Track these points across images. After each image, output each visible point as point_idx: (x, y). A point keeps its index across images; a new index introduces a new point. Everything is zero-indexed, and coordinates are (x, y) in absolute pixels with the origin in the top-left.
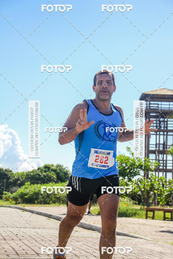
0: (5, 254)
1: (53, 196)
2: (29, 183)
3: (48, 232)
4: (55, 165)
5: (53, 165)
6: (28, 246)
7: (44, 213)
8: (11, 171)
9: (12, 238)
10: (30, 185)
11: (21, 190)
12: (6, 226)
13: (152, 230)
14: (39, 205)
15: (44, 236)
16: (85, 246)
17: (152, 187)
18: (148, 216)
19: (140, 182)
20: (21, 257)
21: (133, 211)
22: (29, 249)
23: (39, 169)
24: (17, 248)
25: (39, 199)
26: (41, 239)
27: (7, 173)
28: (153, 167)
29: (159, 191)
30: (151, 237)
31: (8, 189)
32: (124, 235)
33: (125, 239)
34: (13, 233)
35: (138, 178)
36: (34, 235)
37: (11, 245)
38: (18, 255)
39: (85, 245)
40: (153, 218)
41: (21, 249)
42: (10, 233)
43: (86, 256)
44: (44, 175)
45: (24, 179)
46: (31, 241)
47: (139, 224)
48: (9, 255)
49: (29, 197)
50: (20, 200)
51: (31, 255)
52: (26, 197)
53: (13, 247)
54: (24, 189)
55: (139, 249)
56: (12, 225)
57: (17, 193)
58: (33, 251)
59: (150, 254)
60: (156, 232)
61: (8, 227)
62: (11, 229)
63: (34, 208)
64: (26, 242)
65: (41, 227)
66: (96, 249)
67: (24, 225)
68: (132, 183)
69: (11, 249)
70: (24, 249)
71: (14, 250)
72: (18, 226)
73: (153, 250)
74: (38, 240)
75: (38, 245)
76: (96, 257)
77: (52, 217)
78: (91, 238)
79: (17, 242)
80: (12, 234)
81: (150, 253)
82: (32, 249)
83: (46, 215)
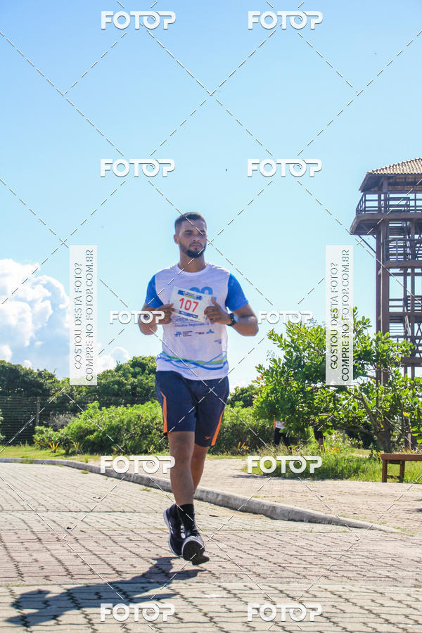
0: (41, 575)
1: (155, 434)
2: (96, 404)
3: (143, 520)
6: (94, 554)
7: (134, 476)
8: (51, 376)
9: (56, 536)
10: (100, 408)
11: (76, 422)
12: (43, 508)
13: (398, 508)
15: (134, 530)
16: (234, 551)
17: (397, 405)
18: (389, 474)
19: (367, 392)
20: (80, 581)
21: (351, 464)
22: (99, 561)
23: (119, 368)
24: (68, 559)
25: (122, 442)
26: (128, 538)
27: (42, 381)
28: (397, 355)
29: (415, 412)
30: (396, 525)
31: (45, 419)
32: (330, 522)
33: (331, 532)
34: (59, 525)
35: (361, 383)
36: (109, 528)
37: (54, 553)
38: (72, 576)
39: (233, 548)
40: (401, 479)
41: (78, 561)
42: (53, 524)
43: (236, 575)
44: (132, 384)
45: (84, 394)
46: (103, 543)
47: (366, 494)
48: (49, 576)
49: (98, 437)
50: (76, 445)
52: (91, 437)
53: (61, 558)
54: (85, 419)
55: (366, 554)
56: (57, 505)
57: (69, 428)
58: (106, 566)
59: (392, 565)
60: (408, 511)
61: (48, 510)
62: (55, 516)
64: (91, 545)
65: (126, 509)
66: (261, 558)
67: (87, 504)
68: (347, 395)
69: (55, 562)
70: (86, 561)
71: (63, 565)
72: (72, 509)
73: (401, 556)
74: (119, 539)
75: (120, 551)
76: (259, 575)
77: (155, 484)
78: (248, 530)
80: (58, 527)
81: (392, 562)
82: (105, 561)
83: (139, 480)
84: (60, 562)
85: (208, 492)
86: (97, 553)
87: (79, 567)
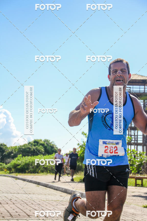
0: (1, 216)
2: (21, 155)
3: (37, 197)
4: (43, 140)
5: (41, 140)
7: (34, 181)
8: (5, 145)
9: (6, 202)
10: (22, 157)
11: (14, 162)
12: (1, 192)
14: (29, 174)
15: (34, 201)
20: (15, 218)
22: (22, 211)
23: (29, 143)
24: (11, 211)
25: (29, 169)
26: (32, 203)
27: (2, 147)
29: (132, 161)
31: (3, 160)
34: (7, 198)
36: (25, 199)
37: (6, 208)
38: (12, 216)
41: (14, 211)
42: (5, 198)
44: (34, 149)
45: (17, 152)
46: (23, 205)
48: (4, 217)
49: (21, 167)
50: (13, 170)
51: (22, 217)
52: (19, 167)
53: (8, 210)
54: (17, 161)
56: (7, 191)
57: (11, 164)
58: (24, 213)
59: (124, 215)
60: (129, 196)
61: (3, 193)
62: (6, 195)
63: (26, 176)
64: (19, 205)
65: (31, 193)
67: (17, 191)
69: (6, 211)
70: (17, 211)
71: (9, 212)
72: (12, 192)
73: (127, 212)
74: (29, 204)
75: (29, 208)
77: (41, 184)
79: (11, 206)
80: (7, 199)
82: (24, 212)
83: (35, 183)
84: (8, 212)
85: (59, 188)
86: (21, 208)
87: (15, 213)
